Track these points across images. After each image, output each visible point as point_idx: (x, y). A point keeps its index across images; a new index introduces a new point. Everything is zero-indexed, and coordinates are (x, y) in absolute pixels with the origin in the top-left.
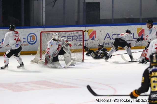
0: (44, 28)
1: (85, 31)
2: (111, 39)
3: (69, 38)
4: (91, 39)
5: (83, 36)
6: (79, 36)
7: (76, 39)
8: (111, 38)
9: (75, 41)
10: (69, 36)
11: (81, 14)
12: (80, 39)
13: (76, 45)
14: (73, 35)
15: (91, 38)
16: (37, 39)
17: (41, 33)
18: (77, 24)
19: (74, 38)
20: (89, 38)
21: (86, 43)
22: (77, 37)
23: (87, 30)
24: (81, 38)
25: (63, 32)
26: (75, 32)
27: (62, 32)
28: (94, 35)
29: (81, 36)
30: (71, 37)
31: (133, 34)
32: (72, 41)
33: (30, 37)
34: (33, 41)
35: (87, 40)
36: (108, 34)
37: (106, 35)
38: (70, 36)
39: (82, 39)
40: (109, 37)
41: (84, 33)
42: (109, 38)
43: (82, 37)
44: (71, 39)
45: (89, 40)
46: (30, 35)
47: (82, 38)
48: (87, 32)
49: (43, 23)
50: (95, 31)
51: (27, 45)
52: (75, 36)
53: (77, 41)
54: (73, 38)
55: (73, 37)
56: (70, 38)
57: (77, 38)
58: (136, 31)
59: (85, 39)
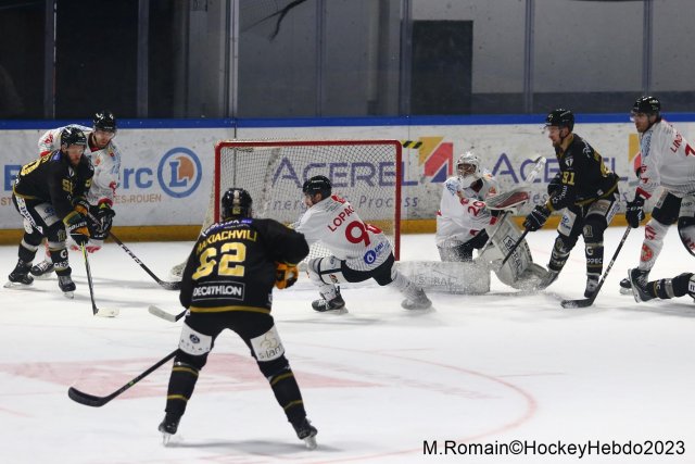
0: (234, 126)
1: (407, 144)
2: (516, 181)
3: (337, 175)
4: (435, 180)
5: (400, 165)
6: (382, 165)
7: (367, 179)
8: (518, 174)
9: (362, 185)
10: (337, 165)
11: (393, 75)
12: (386, 179)
13: (368, 201)
14: (357, 161)
15: (433, 173)
16: (200, 174)
17: (218, 151)
18: (375, 116)
19: (360, 171)
20: (423, 172)
21: (412, 198)
22: (373, 169)
23: (415, 140)
24: (388, 174)
25: (313, 147)
26: (364, 146)
27: (309, 147)
28: (447, 162)
29: (389, 164)
30: (348, 170)
31: (613, 160)
32: (353, 184)
33: (174, 165)
34: (184, 184)
35: (415, 183)
36: (504, 157)
37: (496, 161)
38: (345, 165)
39: (394, 179)
40: (511, 171)
41: (404, 150)
42: (510, 175)
43: (394, 169)
44: (347, 179)
45: (422, 182)
46: (173, 158)
47: (392, 173)
48: (417, 146)
49: (231, 105)
50: (451, 145)
51: (159, 198)
52: (363, 164)
53: (371, 184)
54: (353, 171)
55: (357, 169)
56: (345, 175)
57: (373, 174)
58: (627, 150)
59: (406, 179)
